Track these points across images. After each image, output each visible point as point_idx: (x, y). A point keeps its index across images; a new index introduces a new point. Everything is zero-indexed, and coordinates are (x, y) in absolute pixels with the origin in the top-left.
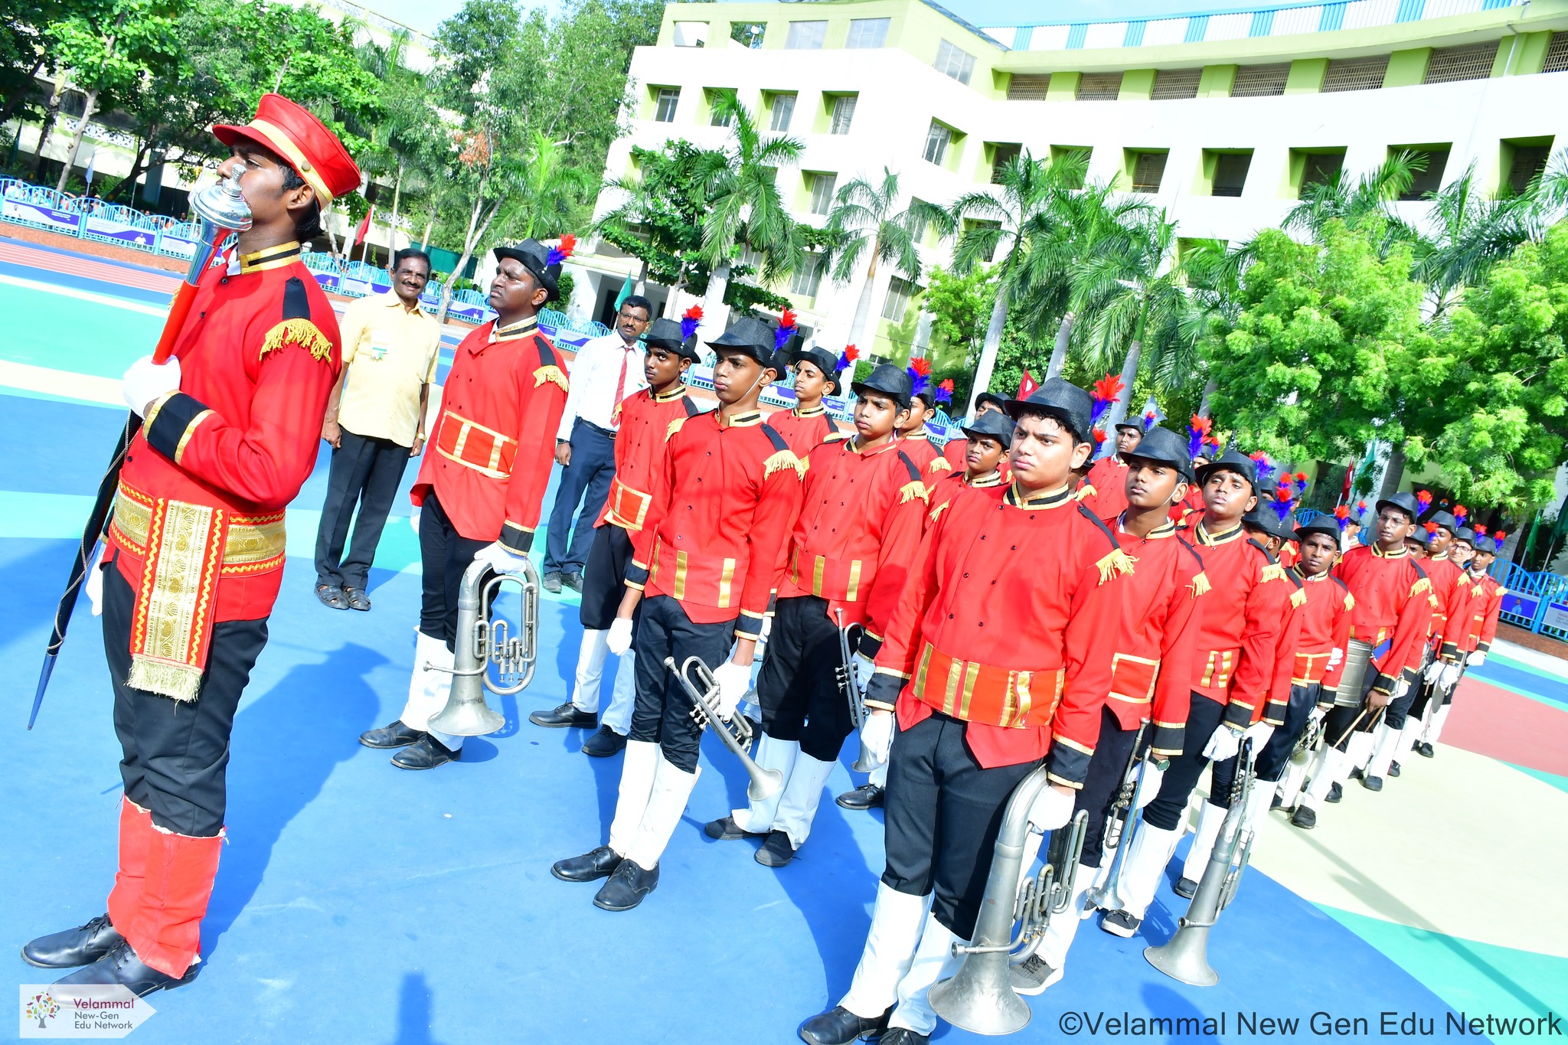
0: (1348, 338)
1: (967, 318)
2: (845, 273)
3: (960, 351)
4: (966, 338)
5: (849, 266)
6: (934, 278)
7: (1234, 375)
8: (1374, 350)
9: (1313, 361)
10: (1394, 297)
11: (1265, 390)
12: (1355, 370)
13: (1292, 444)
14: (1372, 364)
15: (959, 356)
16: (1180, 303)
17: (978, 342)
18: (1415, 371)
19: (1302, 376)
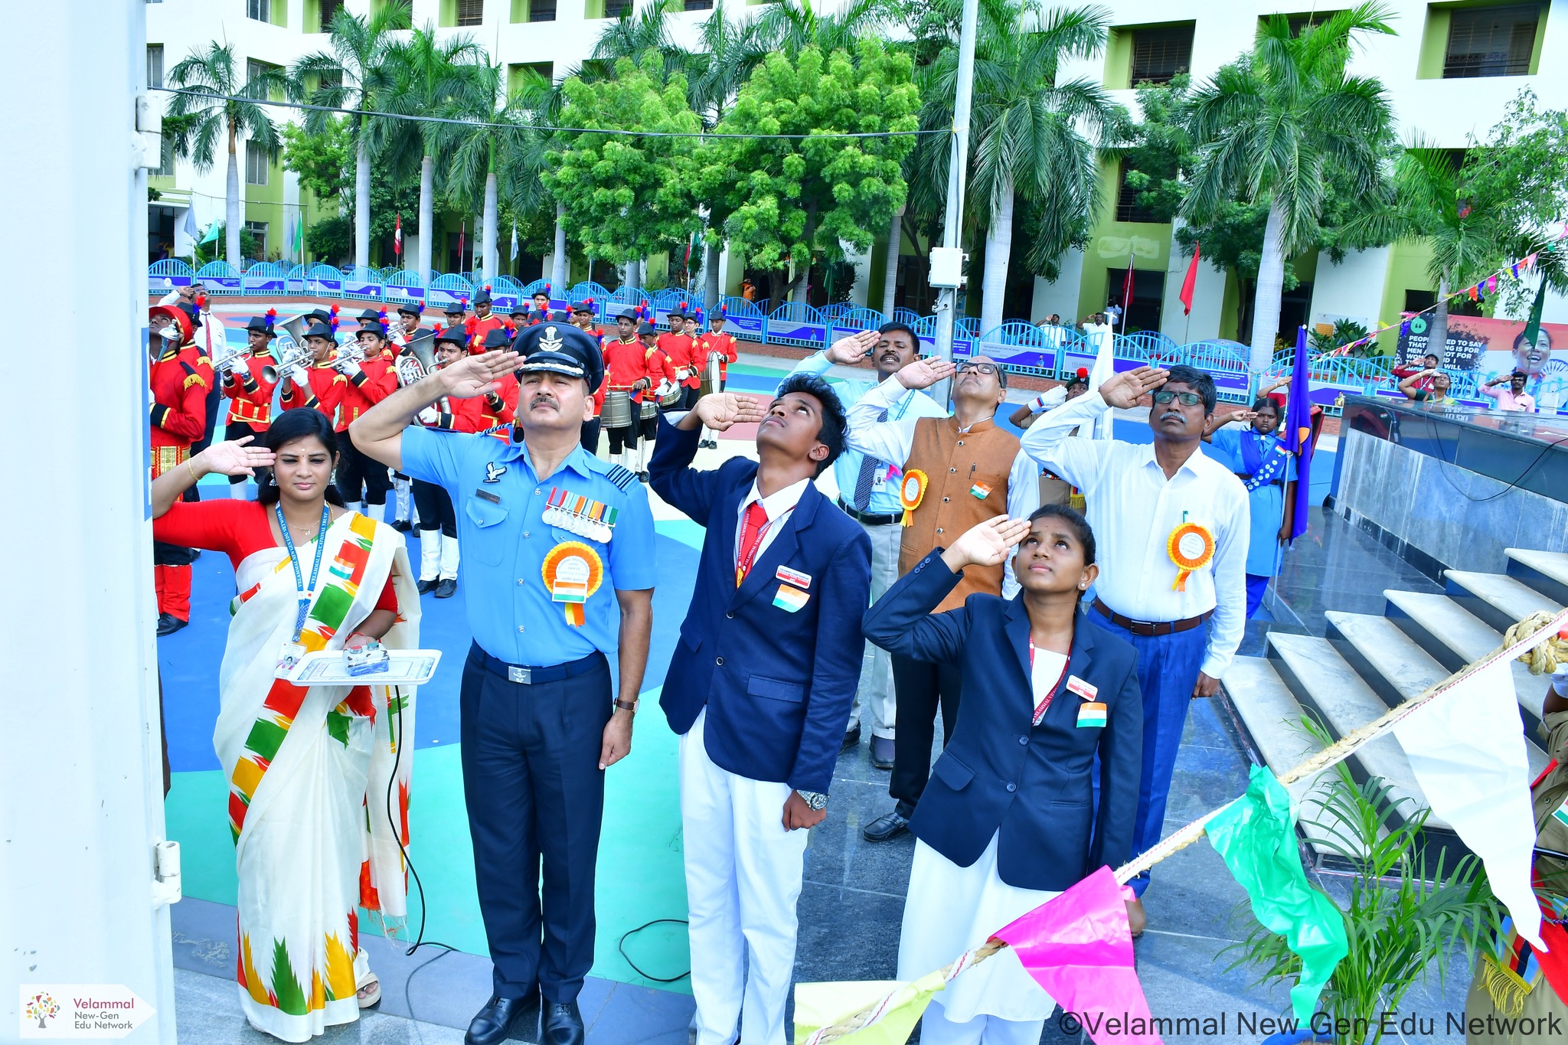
0: (650, 158)
1: (331, 170)
2: (204, 155)
3: (332, 203)
4: (334, 191)
5: (207, 147)
6: (289, 137)
7: (573, 198)
8: (669, 165)
9: (626, 182)
10: (673, 123)
11: (595, 211)
12: (658, 183)
13: (626, 248)
14: (668, 177)
15: (333, 208)
16: (521, 136)
17: (347, 191)
18: (699, 179)
19: (620, 195)
